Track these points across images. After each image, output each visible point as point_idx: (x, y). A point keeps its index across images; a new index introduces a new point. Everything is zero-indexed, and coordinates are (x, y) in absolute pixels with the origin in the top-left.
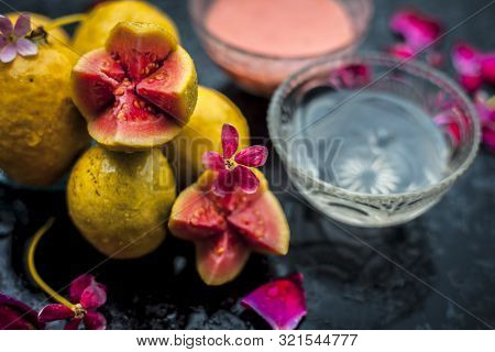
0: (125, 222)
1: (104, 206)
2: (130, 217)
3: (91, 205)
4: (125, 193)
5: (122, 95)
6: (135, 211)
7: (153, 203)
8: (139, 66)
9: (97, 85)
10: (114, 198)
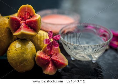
0: (24, 57)
1: (18, 53)
2: (25, 56)
3: (14, 54)
4: (23, 49)
5: (22, 23)
6: (26, 54)
7: (31, 52)
8: (26, 15)
9: (16, 21)
10: (21, 51)
